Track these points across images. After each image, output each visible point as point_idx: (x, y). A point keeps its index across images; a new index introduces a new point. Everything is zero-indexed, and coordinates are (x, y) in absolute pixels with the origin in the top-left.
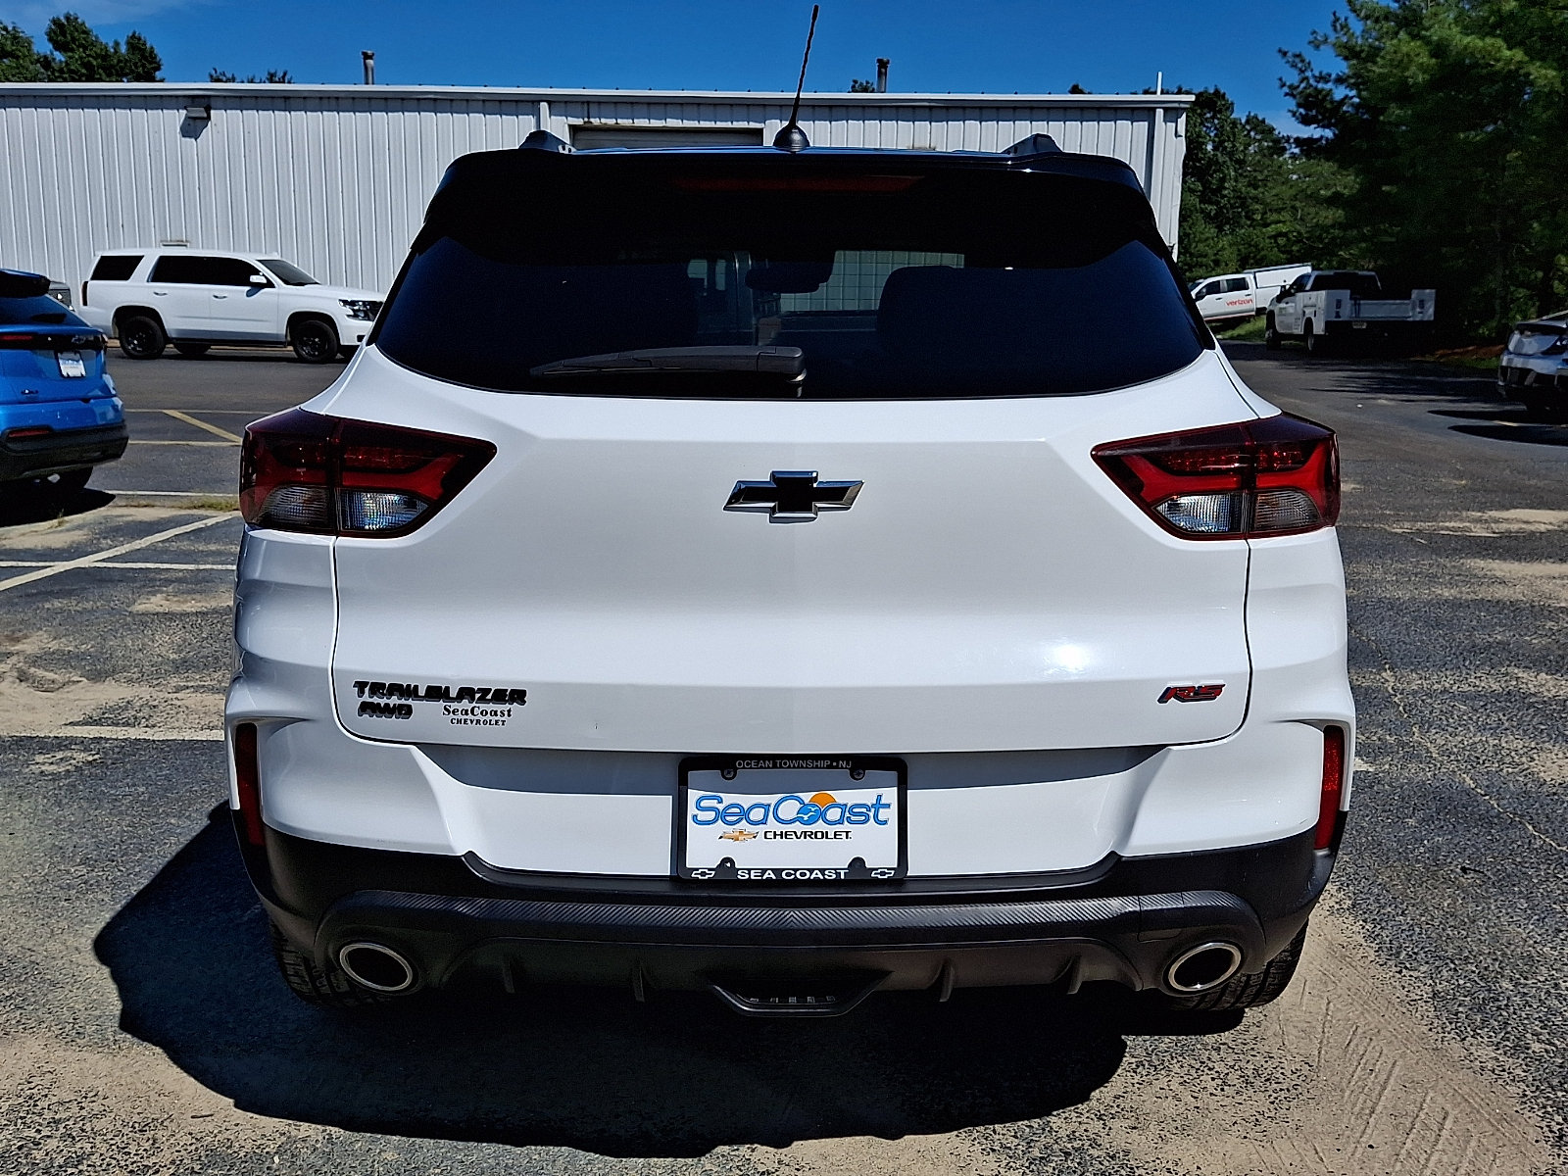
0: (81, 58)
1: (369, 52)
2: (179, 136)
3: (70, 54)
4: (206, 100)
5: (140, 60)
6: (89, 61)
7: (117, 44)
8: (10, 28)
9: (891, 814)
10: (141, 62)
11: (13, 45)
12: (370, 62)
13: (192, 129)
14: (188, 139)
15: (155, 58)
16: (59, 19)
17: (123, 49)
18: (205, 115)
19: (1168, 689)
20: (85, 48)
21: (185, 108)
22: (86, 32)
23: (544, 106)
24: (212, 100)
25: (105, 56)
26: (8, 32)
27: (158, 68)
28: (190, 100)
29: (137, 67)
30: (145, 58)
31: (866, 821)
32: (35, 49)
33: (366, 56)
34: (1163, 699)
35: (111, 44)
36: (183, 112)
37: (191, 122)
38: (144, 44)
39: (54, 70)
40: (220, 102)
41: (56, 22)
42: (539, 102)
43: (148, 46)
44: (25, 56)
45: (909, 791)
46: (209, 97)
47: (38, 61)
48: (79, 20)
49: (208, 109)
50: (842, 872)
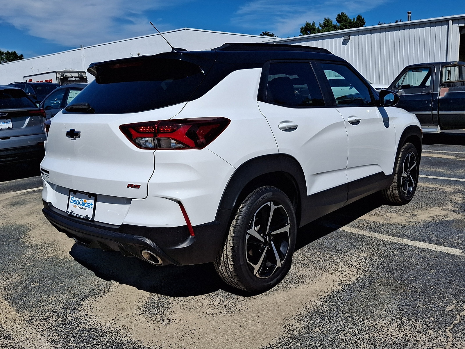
0: (344, 24)
1: (410, 12)
2: (342, 45)
3: (341, 23)
4: (349, 33)
5: (359, 22)
6: (346, 25)
7: (354, 19)
8: (327, 19)
9: (93, 206)
10: (360, 22)
11: (327, 23)
12: (410, 15)
13: (345, 43)
14: (344, 45)
15: (364, 21)
16: (340, 14)
17: (356, 20)
18: (349, 38)
19: (129, 184)
20: (345, 21)
21: (343, 37)
22: (346, 17)
23: (450, 22)
24: (351, 34)
25: (350, 23)
26: (326, 20)
27: (364, 24)
28: (345, 34)
29: (358, 24)
30: (361, 21)
31: (89, 207)
32: (333, 23)
33: (409, 13)
34: (128, 187)
35: (353, 19)
36: (343, 38)
37: (345, 40)
38: (361, 18)
39: (337, 28)
40: (353, 34)
41: (339, 15)
42: (449, 21)
43: (362, 18)
44: (330, 26)
45: (97, 202)
46: (350, 33)
47: (333, 27)
48: (345, 14)
49: (349, 36)
50: (84, 217)
